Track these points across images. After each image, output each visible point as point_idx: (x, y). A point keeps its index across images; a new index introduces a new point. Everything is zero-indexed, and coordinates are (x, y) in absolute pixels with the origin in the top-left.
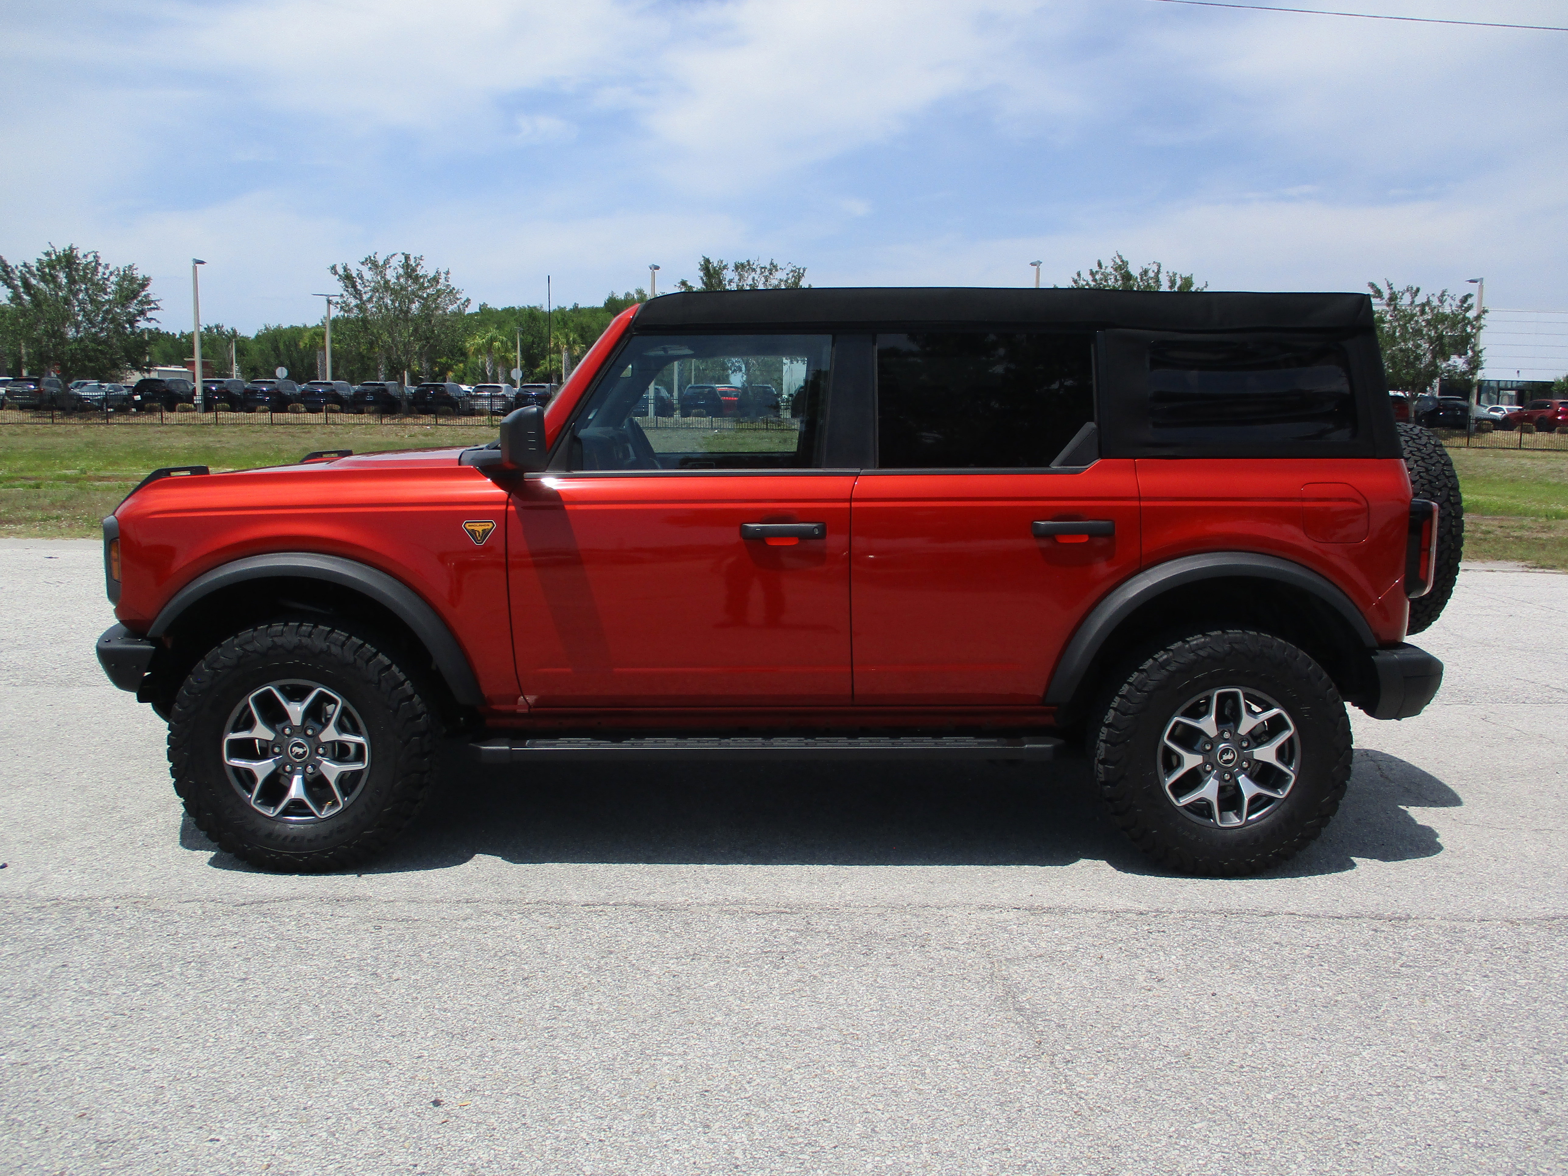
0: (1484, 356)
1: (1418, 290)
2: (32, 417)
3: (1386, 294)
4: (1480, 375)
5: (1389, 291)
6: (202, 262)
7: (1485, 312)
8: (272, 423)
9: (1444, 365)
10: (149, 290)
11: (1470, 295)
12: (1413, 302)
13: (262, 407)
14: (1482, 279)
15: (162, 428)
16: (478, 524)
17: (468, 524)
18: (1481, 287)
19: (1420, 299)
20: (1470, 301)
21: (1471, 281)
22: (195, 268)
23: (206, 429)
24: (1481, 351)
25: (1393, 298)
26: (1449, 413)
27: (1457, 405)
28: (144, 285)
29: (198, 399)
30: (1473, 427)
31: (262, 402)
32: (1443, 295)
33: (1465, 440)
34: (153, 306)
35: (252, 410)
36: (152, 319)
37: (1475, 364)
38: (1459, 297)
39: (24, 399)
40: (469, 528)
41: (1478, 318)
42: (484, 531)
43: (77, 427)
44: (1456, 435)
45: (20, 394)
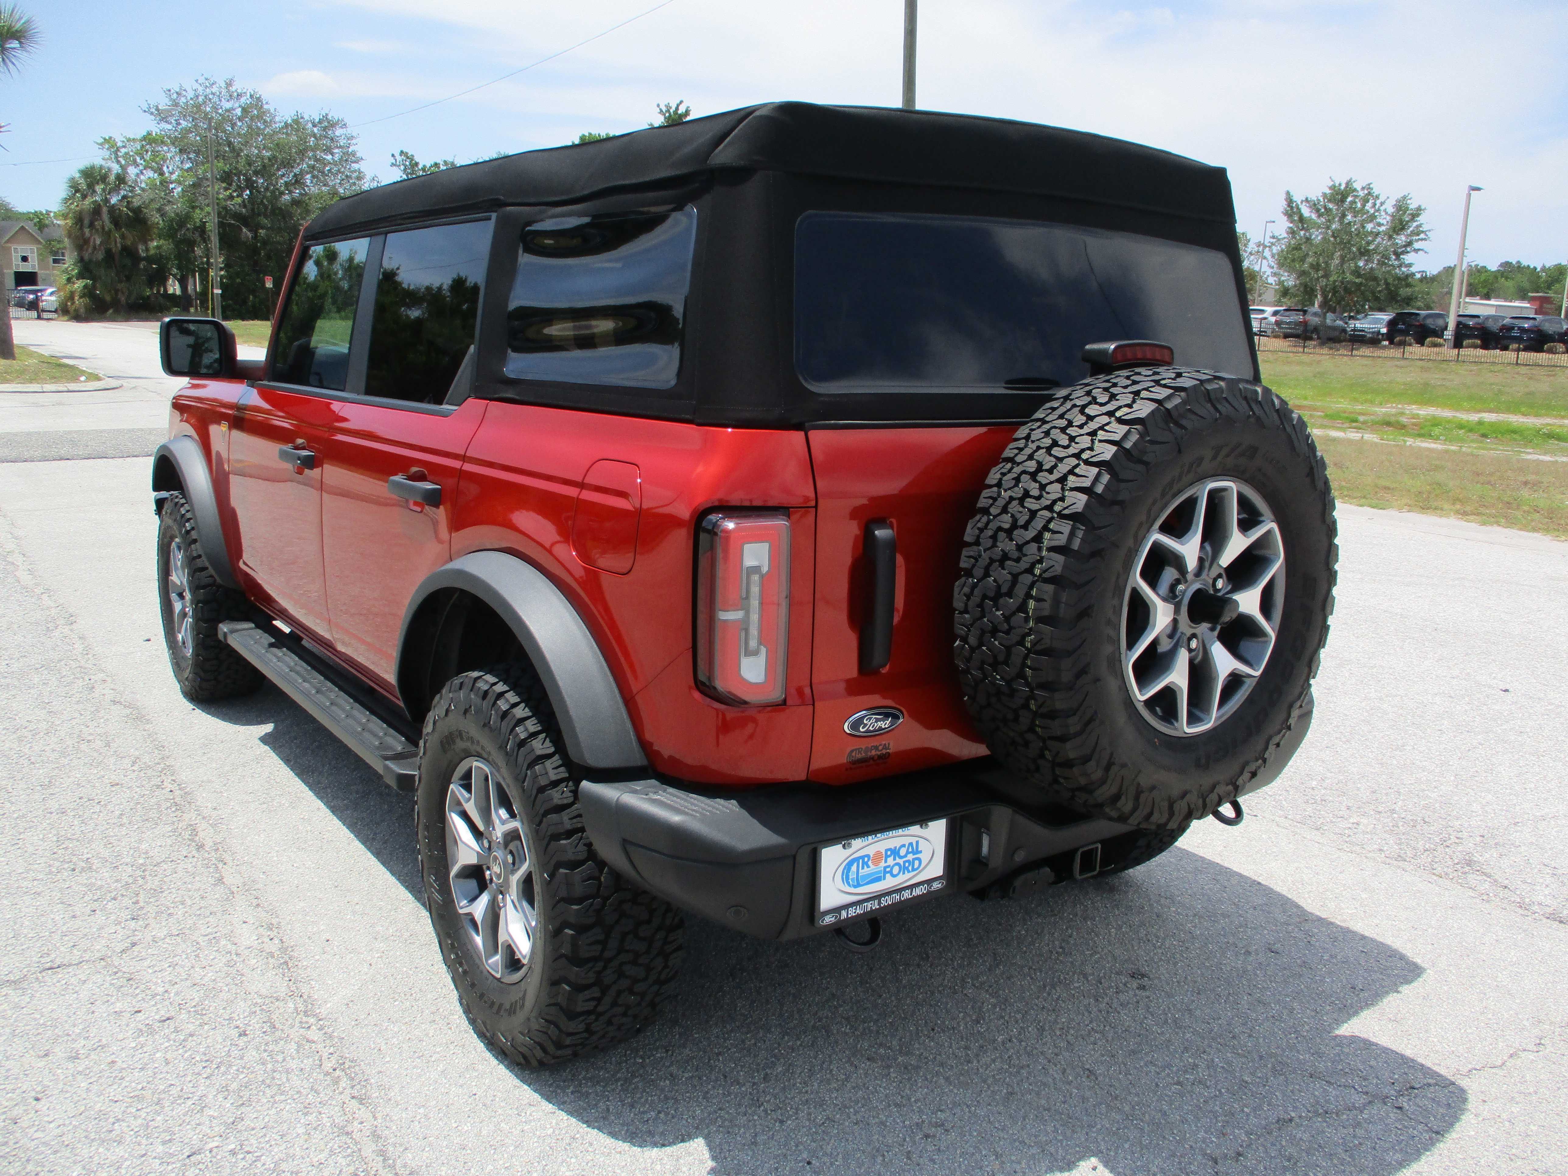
2: (1289, 346)
6: (1478, 189)
8: (1517, 364)
10: (1421, 219)
13: (1515, 346)
15: (1402, 363)
22: (1469, 195)
23: (1444, 366)
28: (1414, 216)
29: (1449, 334)
31: (1518, 340)
34: (1422, 236)
35: (1505, 348)
36: (1419, 250)
39: (1290, 328)
43: (1323, 357)
45: (1287, 323)
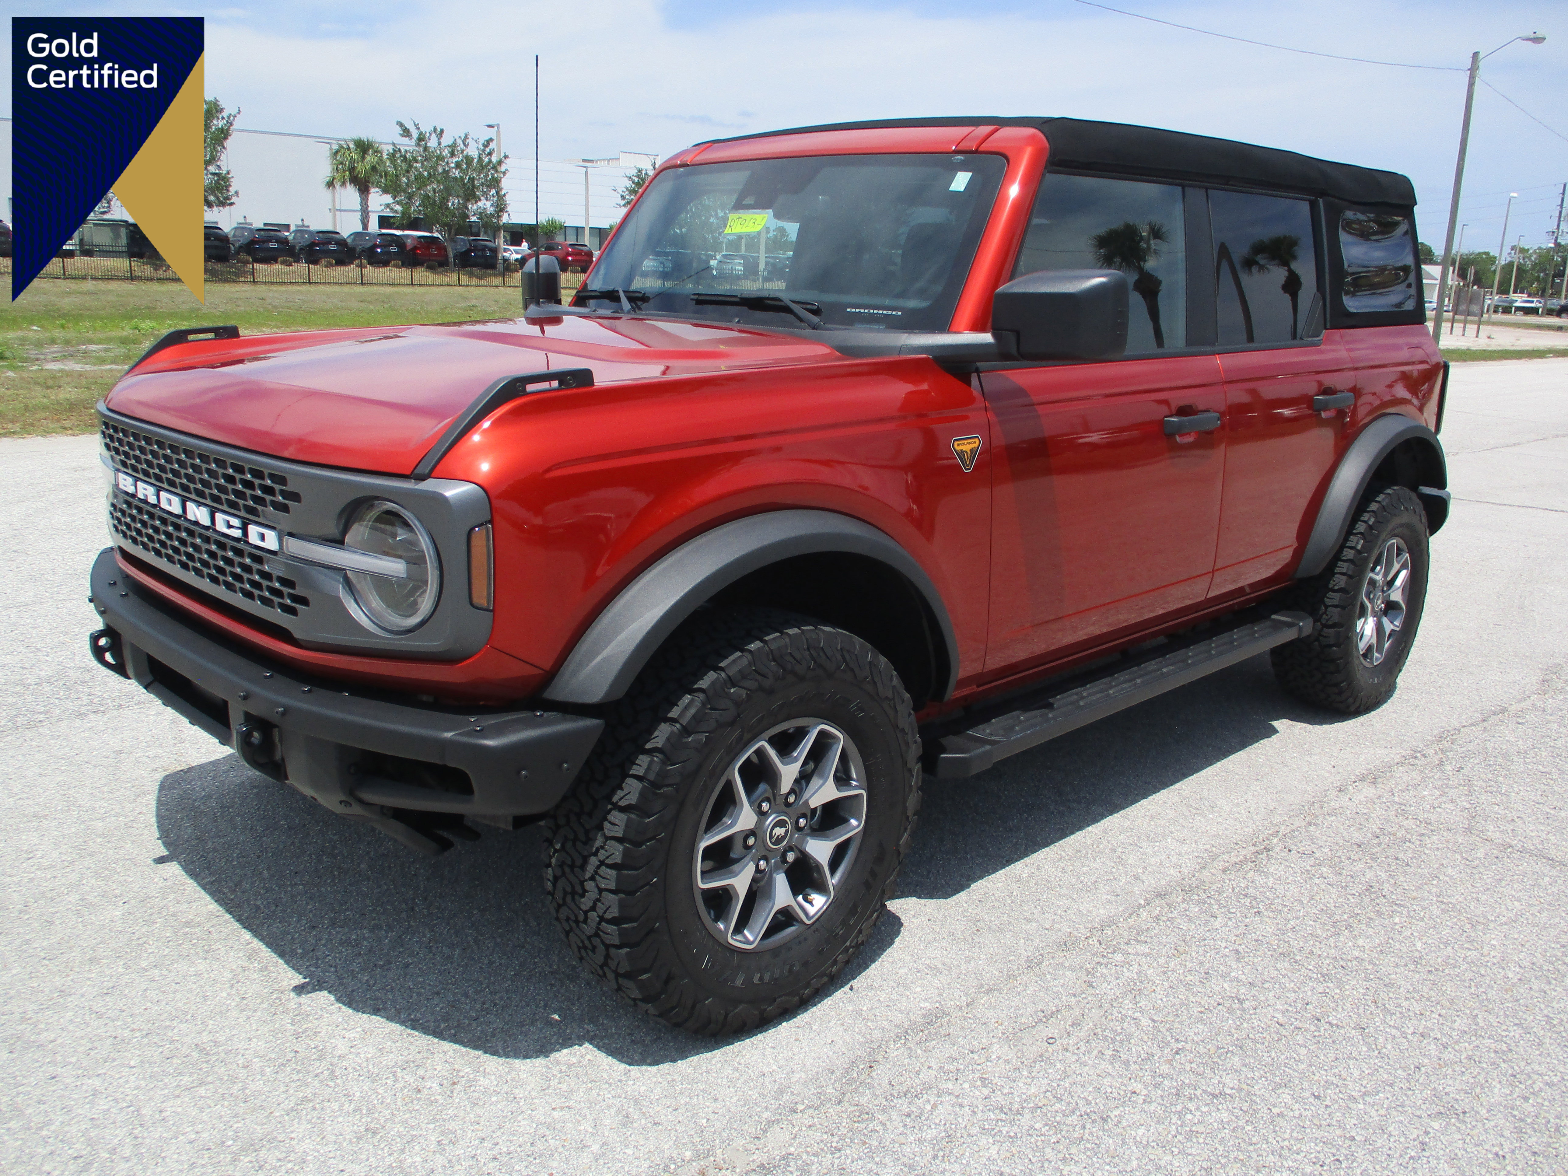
0: (508, 199)
1: (442, 131)
3: (415, 134)
4: (505, 219)
5: (417, 131)
7: (506, 157)
9: (475, 207)
11: (491, 140)
12: (440, 144)
14: (498, 125)
16: (966, 442)
17: (956, 443)
18: (498, 132)
19: (447, 140)
20: (492, 145)
21: (489, 126)
24: (504, 195)
25: (421, 138)
26: (480, 253)
27: (486, 246)
30: (500, 267)
32: (466, 137)
33: (501, 279)
37: (501, 208)
38: (482, 141)
40: (957, 448)
41: (500, 163)
42: (971, 450)
44: (490, 275)
